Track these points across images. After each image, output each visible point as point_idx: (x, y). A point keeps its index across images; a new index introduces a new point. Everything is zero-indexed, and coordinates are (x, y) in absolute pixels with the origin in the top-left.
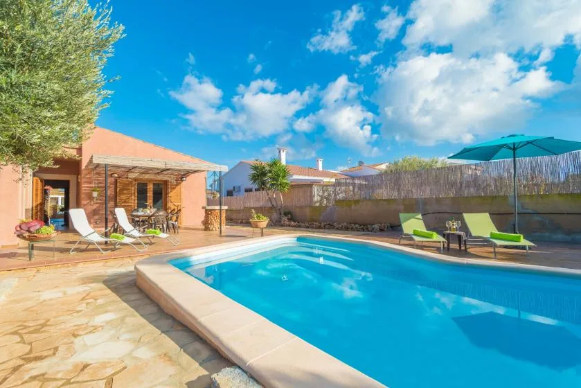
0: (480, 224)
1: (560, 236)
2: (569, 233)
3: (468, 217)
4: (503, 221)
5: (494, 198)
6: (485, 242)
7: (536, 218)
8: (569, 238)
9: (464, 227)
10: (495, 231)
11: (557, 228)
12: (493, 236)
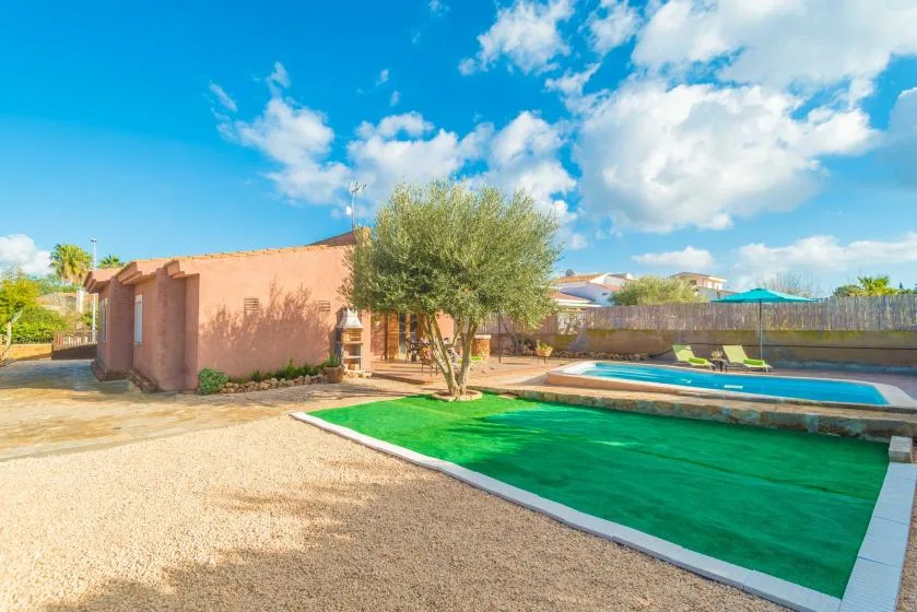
0: (736, 354)
1: (794, 364)
2: (801, 361)
3: (726, 348)
4: (752, 350)
5: (745, 332)
6: (740, 367)
7: (777, 349)
8: (800, 365)
9: (724, 356)
10: (746, 359)
11: (792, 357)
12: (746, 362)
